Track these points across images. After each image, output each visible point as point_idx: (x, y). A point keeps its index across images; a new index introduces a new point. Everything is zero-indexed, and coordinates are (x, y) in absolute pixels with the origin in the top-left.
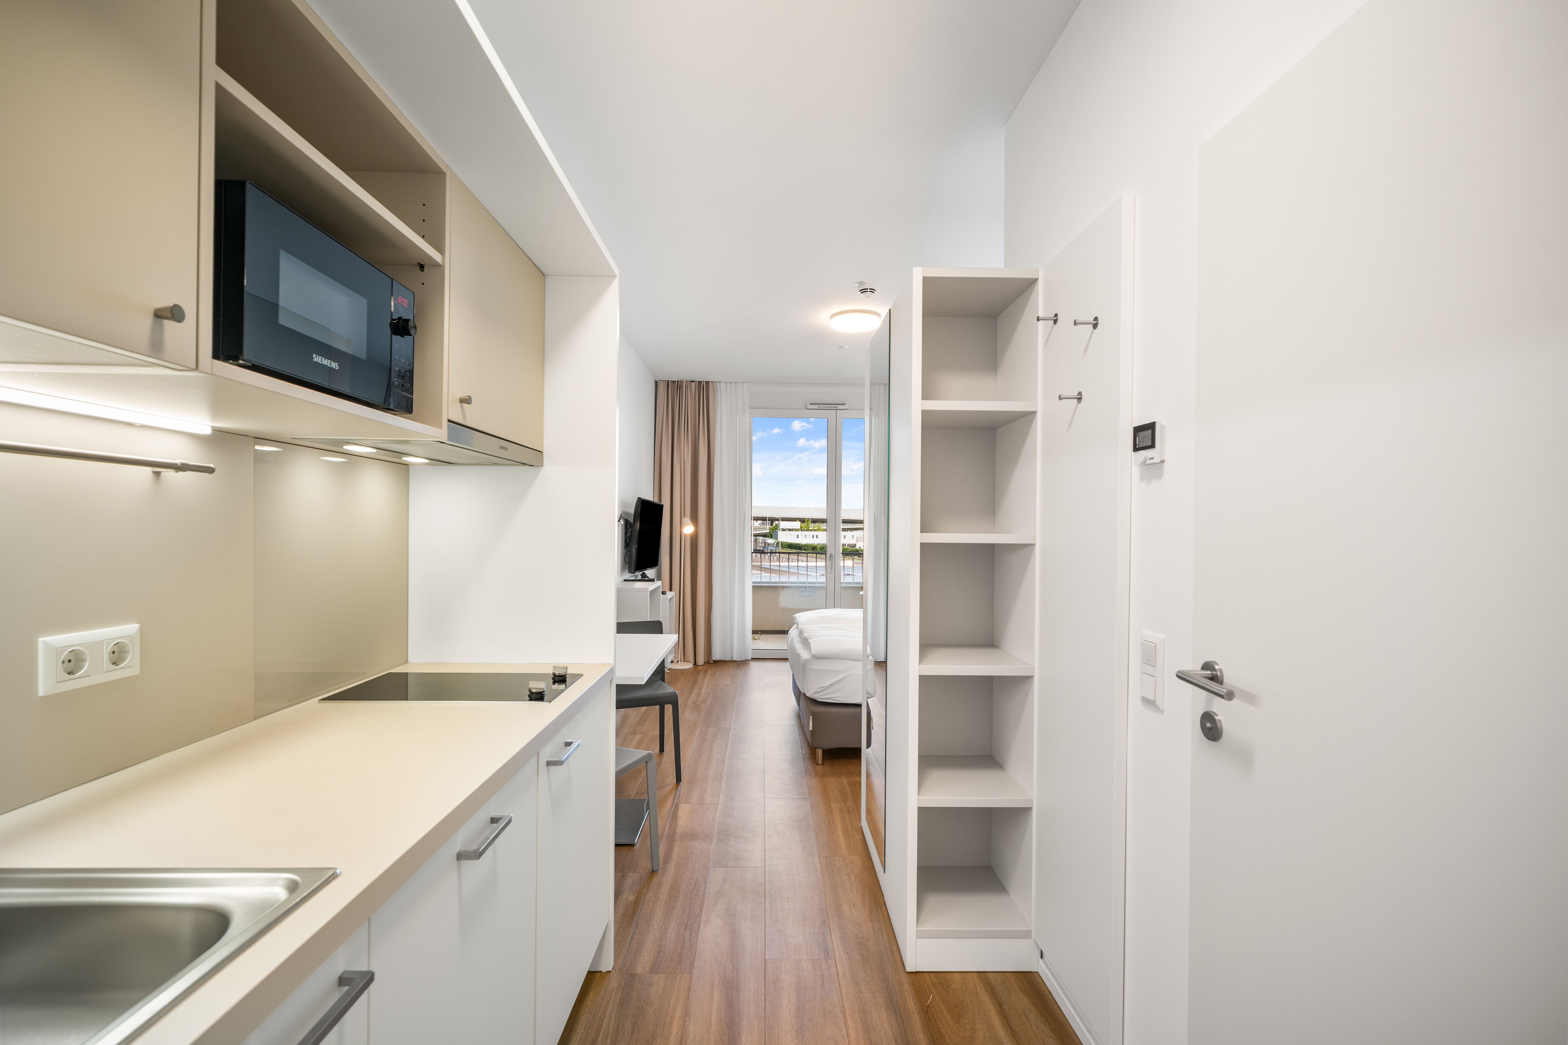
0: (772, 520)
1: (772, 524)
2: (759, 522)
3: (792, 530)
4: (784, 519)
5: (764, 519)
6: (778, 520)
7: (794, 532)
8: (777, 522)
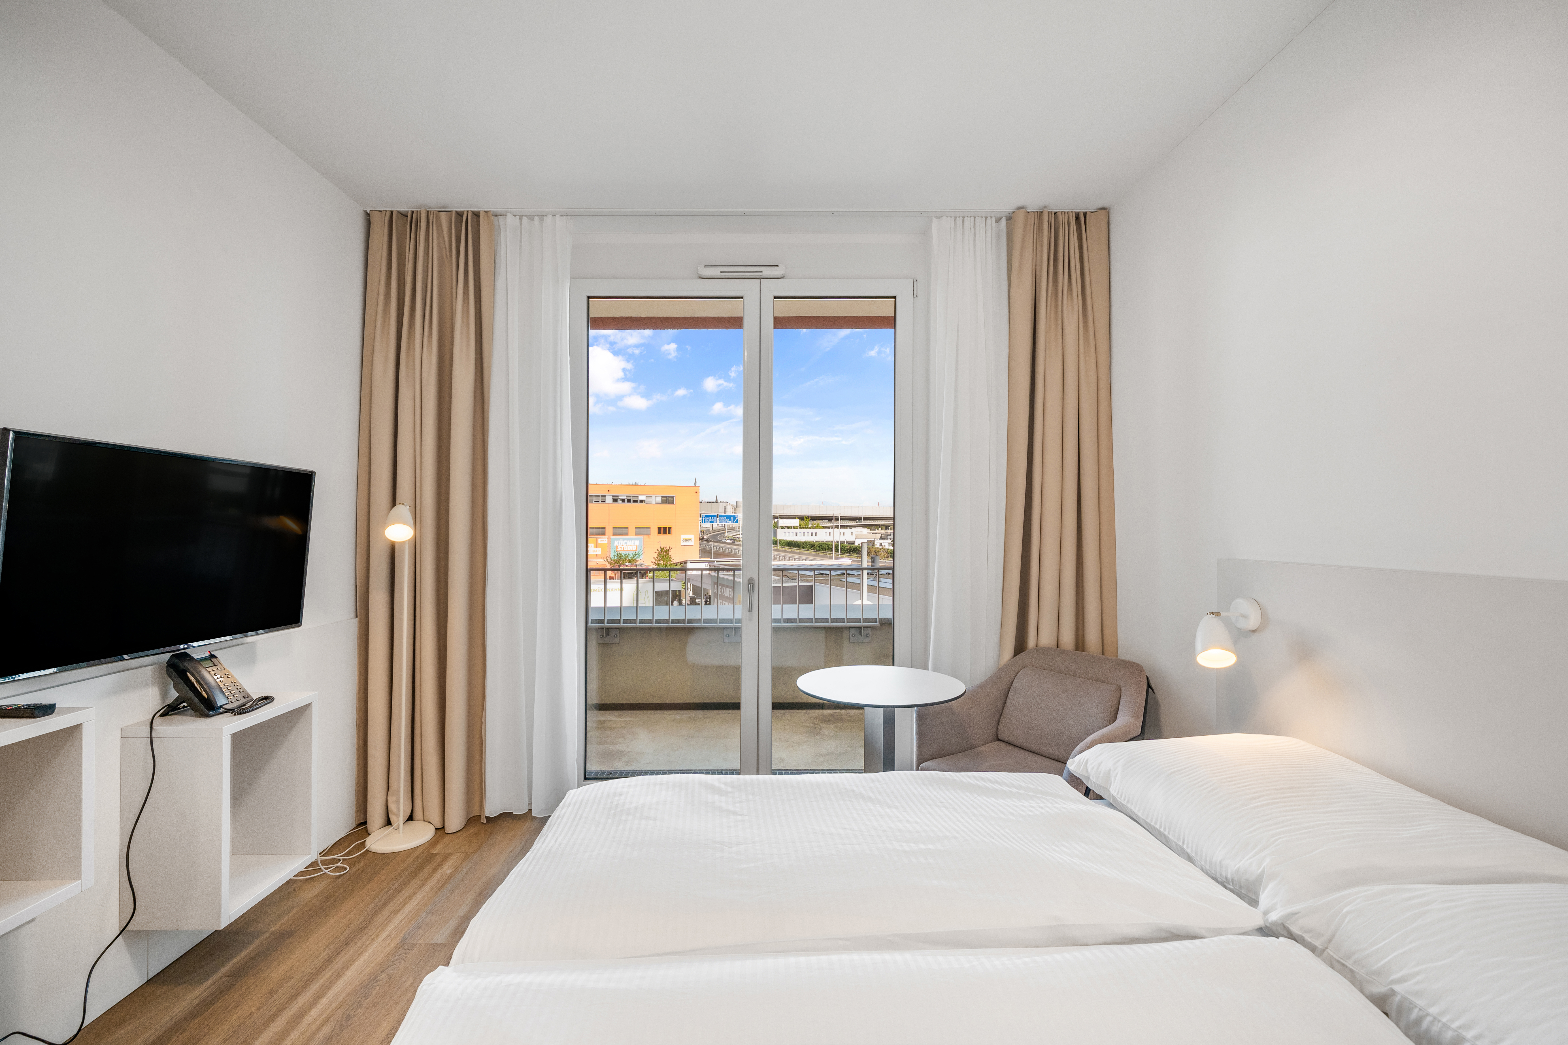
3: (791, 527)
4: (783, 516)
7: (793, 530)
8: (777, 519)
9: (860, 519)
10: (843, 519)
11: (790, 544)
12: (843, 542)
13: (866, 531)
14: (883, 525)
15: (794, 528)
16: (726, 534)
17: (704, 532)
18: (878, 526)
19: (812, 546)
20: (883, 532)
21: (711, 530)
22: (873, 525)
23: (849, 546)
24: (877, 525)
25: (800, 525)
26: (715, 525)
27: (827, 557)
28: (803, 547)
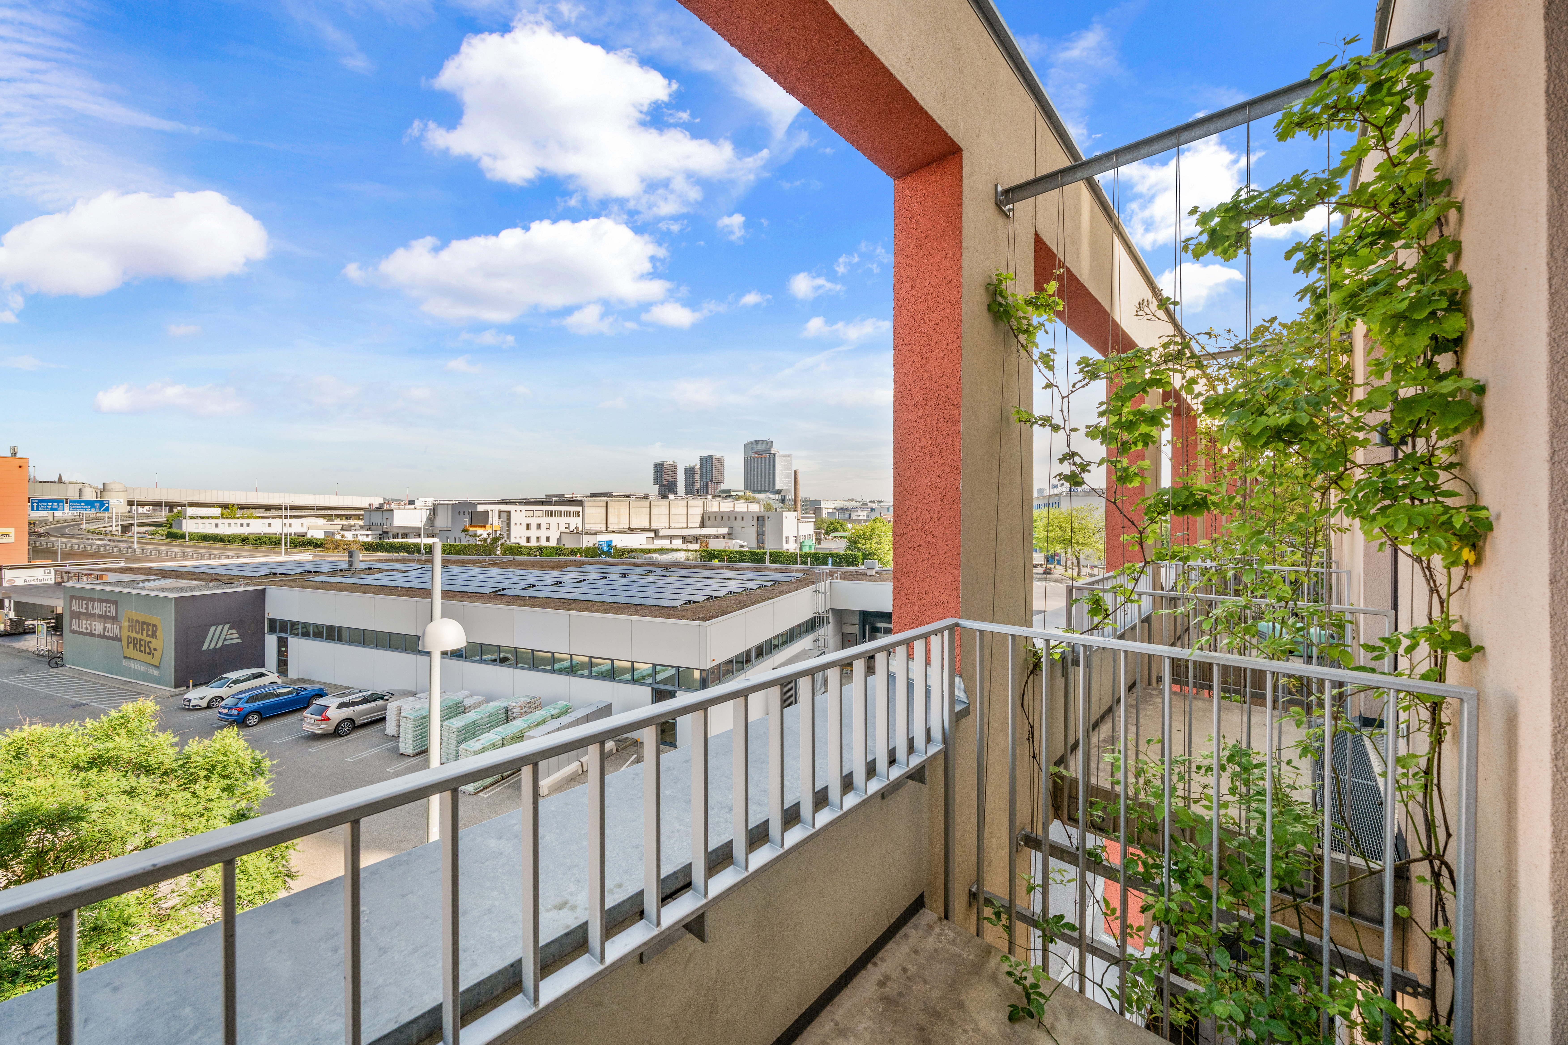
0: (171, 506)
1: (171, 510)
2: (147, 508)
3: (208, 518)
4: (192, 505)
5: (156, 505)
6: (183, 505)
7: (210, 521)
8: (179, 508)
9: (312, 508)
10: (292, 508)
11: (206, 538)
12: (291, 534)
13: (321, 522)
14: (343, 515)
15: (213, 518)
16: (84, 526)
17: (34, 524)
18: (338, 516)
19: (244, 540)
20: (344, 522)
21: (51, 520)
22: (331, 515)
23: (301, 539)
24: (335, 515)
25: (222, 515)
26: (58, 514)
27: (275, 553)
28: (229, 541)
